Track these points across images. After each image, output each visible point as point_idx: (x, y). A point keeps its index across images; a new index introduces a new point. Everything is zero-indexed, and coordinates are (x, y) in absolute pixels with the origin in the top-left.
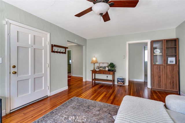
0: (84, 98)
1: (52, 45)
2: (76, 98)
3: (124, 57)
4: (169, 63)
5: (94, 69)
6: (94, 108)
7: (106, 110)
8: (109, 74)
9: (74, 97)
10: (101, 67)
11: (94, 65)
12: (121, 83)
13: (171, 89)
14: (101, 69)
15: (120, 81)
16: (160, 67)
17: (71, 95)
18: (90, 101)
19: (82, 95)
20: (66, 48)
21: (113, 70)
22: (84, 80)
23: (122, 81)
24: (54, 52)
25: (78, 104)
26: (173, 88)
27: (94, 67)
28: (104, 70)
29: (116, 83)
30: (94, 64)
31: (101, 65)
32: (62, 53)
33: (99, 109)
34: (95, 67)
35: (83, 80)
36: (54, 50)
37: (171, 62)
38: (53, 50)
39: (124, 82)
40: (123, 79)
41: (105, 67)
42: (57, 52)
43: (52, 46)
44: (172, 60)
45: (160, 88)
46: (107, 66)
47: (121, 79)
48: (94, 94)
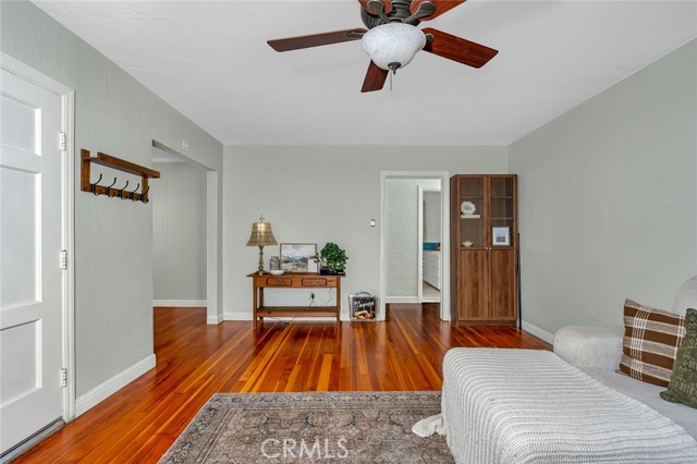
0: (260, 390)
1: (85, 153)
2: (229, 399)
3: (373, 224)
4: (495, 243)
5: (261, 268)
6: (331, 419)
7: (375, 415)
8: (326, 285)
9: (214, 396)
10: (287, 262)
11: (261, 253)
12: (364, 315)
13: (501, 315)
14: (289, 267)
15: (361, 309)
16: (476, 255)
17: (192, 391)
18: (295, 395)
19: (244, 382)
20: (146, 174)
21: (338, 271)
22: (212, 319)
23: (367, 308)
24: (93, 189)
25: (255, 421)
26: (506, 314)
27: (261, 262)
28: (299, 270)
29: (345, 317)
30: (261, 248)
31: (288, 252)
32: (131, 196)
33: (349, 417)
34: (264, 261)
35: (209, 317)
36: (92, 181)
37: (499, 239)
38: (88, 177)
39: (374, 308)
40: (372, 300)
41: (305, 260)
42: (108, 191)
43: (86, 159)
44: (501, 234)
45: (477, 316)
46: (312, 258)
47: (364, 300)
48: (291, 370)
